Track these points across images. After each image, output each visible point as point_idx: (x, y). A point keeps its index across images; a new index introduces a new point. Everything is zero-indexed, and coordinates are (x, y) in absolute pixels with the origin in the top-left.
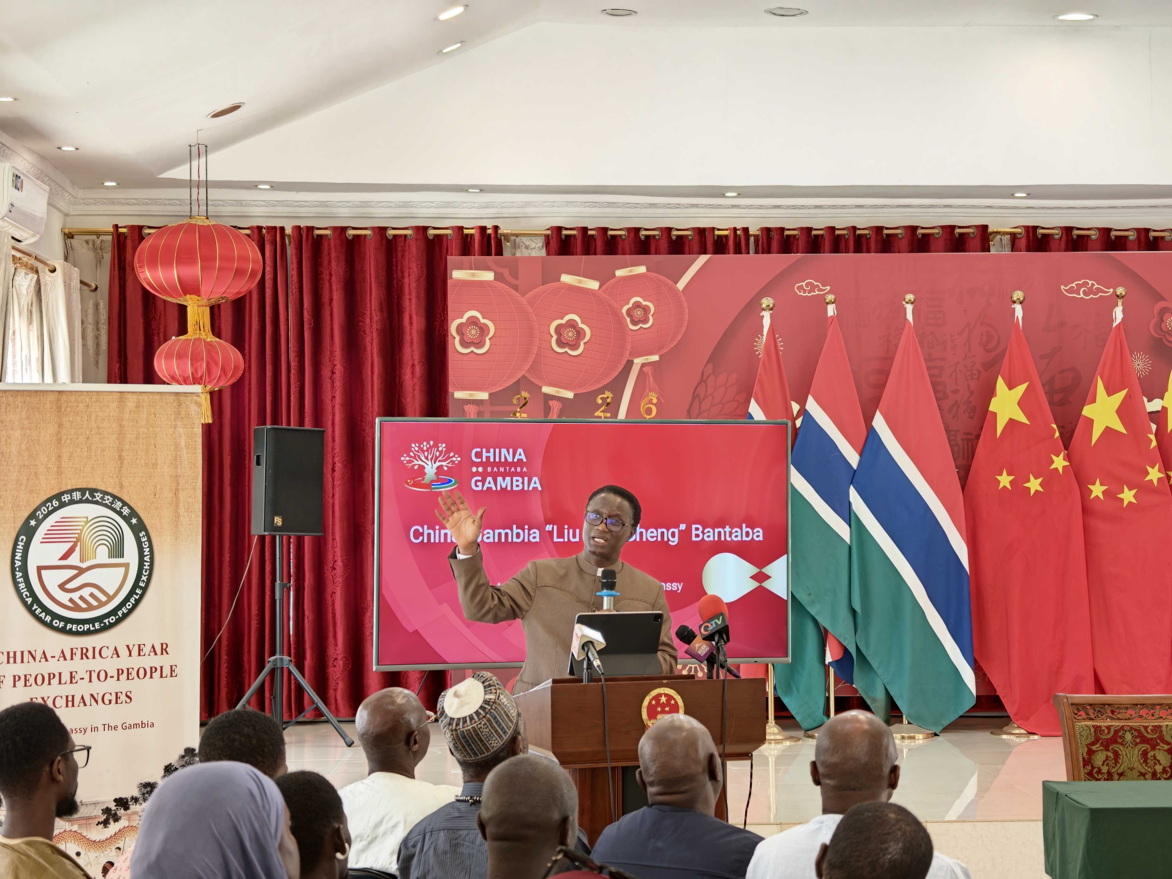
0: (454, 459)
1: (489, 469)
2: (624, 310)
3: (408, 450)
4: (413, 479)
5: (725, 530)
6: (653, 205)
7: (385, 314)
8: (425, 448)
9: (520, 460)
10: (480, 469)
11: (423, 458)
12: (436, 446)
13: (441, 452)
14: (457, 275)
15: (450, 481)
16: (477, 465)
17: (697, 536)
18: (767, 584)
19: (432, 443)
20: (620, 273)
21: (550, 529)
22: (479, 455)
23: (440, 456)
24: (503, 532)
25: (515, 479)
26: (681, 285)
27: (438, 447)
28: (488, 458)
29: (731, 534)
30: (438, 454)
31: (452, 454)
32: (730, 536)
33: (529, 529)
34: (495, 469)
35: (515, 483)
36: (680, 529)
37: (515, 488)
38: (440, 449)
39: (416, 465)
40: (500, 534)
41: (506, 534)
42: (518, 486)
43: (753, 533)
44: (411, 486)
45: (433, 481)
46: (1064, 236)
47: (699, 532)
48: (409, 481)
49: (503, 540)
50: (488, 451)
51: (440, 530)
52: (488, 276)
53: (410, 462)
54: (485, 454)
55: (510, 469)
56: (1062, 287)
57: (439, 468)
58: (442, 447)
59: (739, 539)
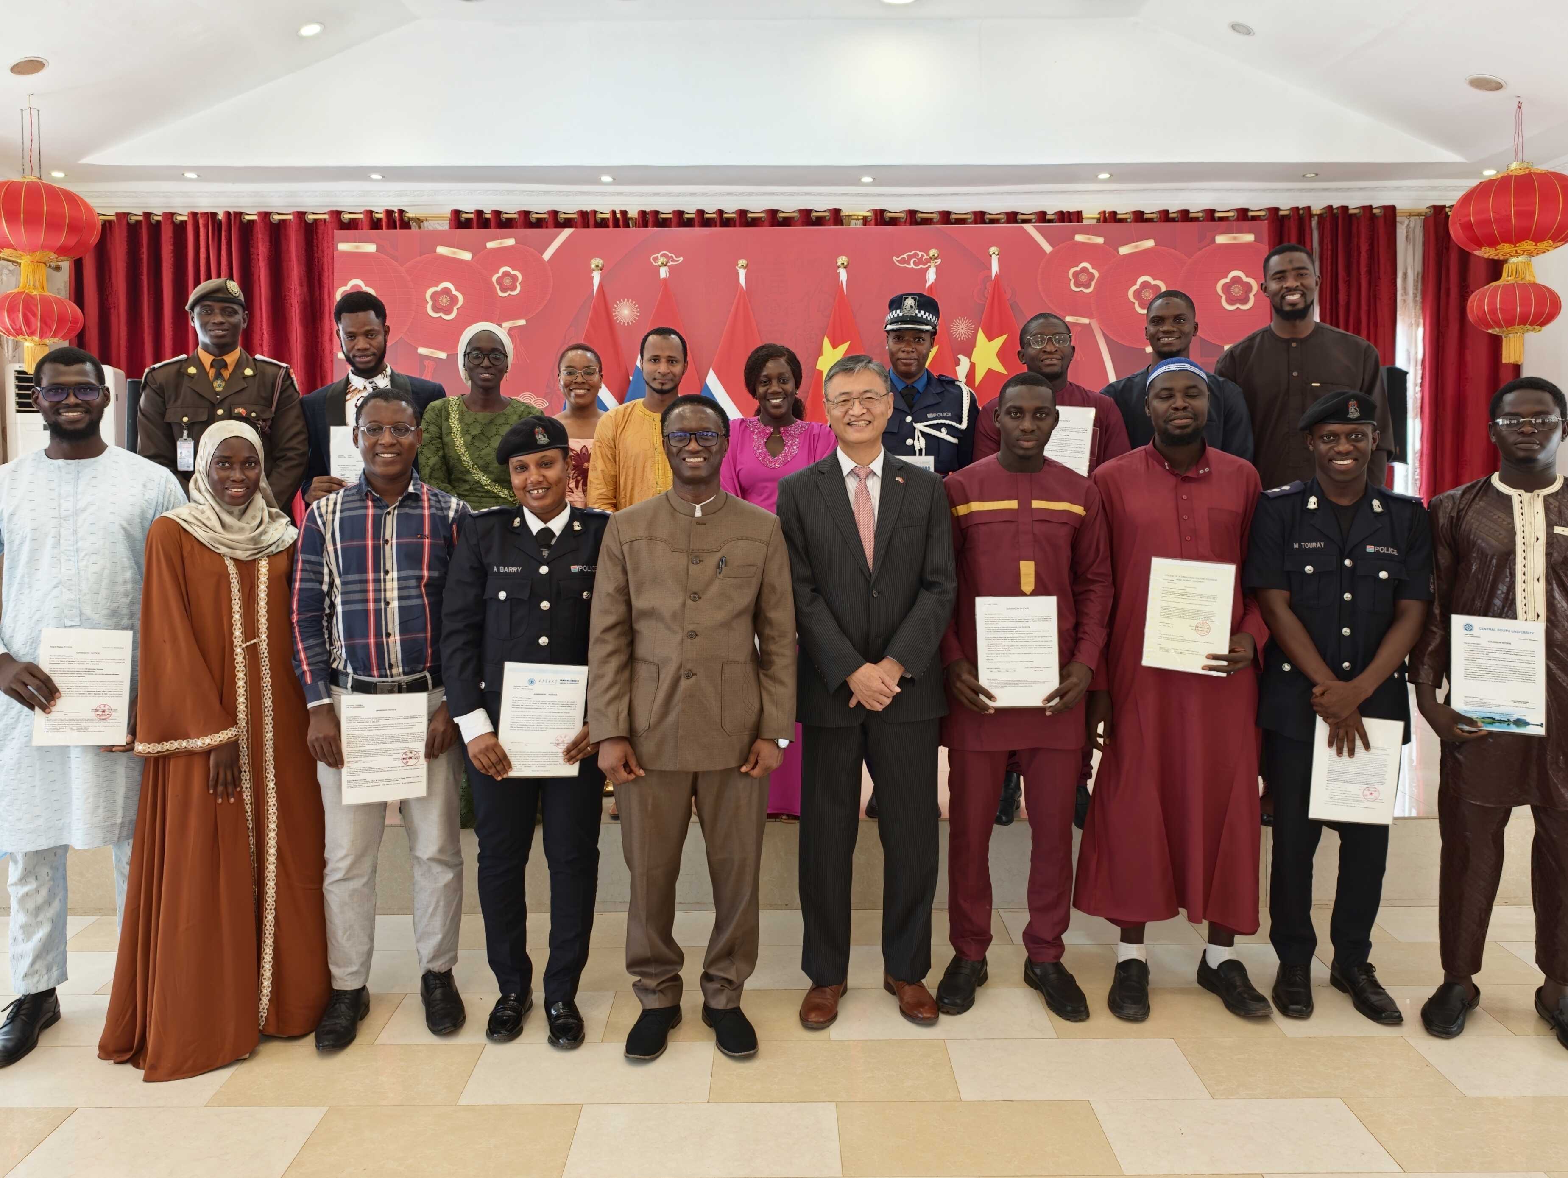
2: (494, 278)
7: (305, 289)
14: (343, 247)
20: (490, 245)
26: (547, 255)
46: (908, 218)
52: (371, 248)
56: (894, 258)
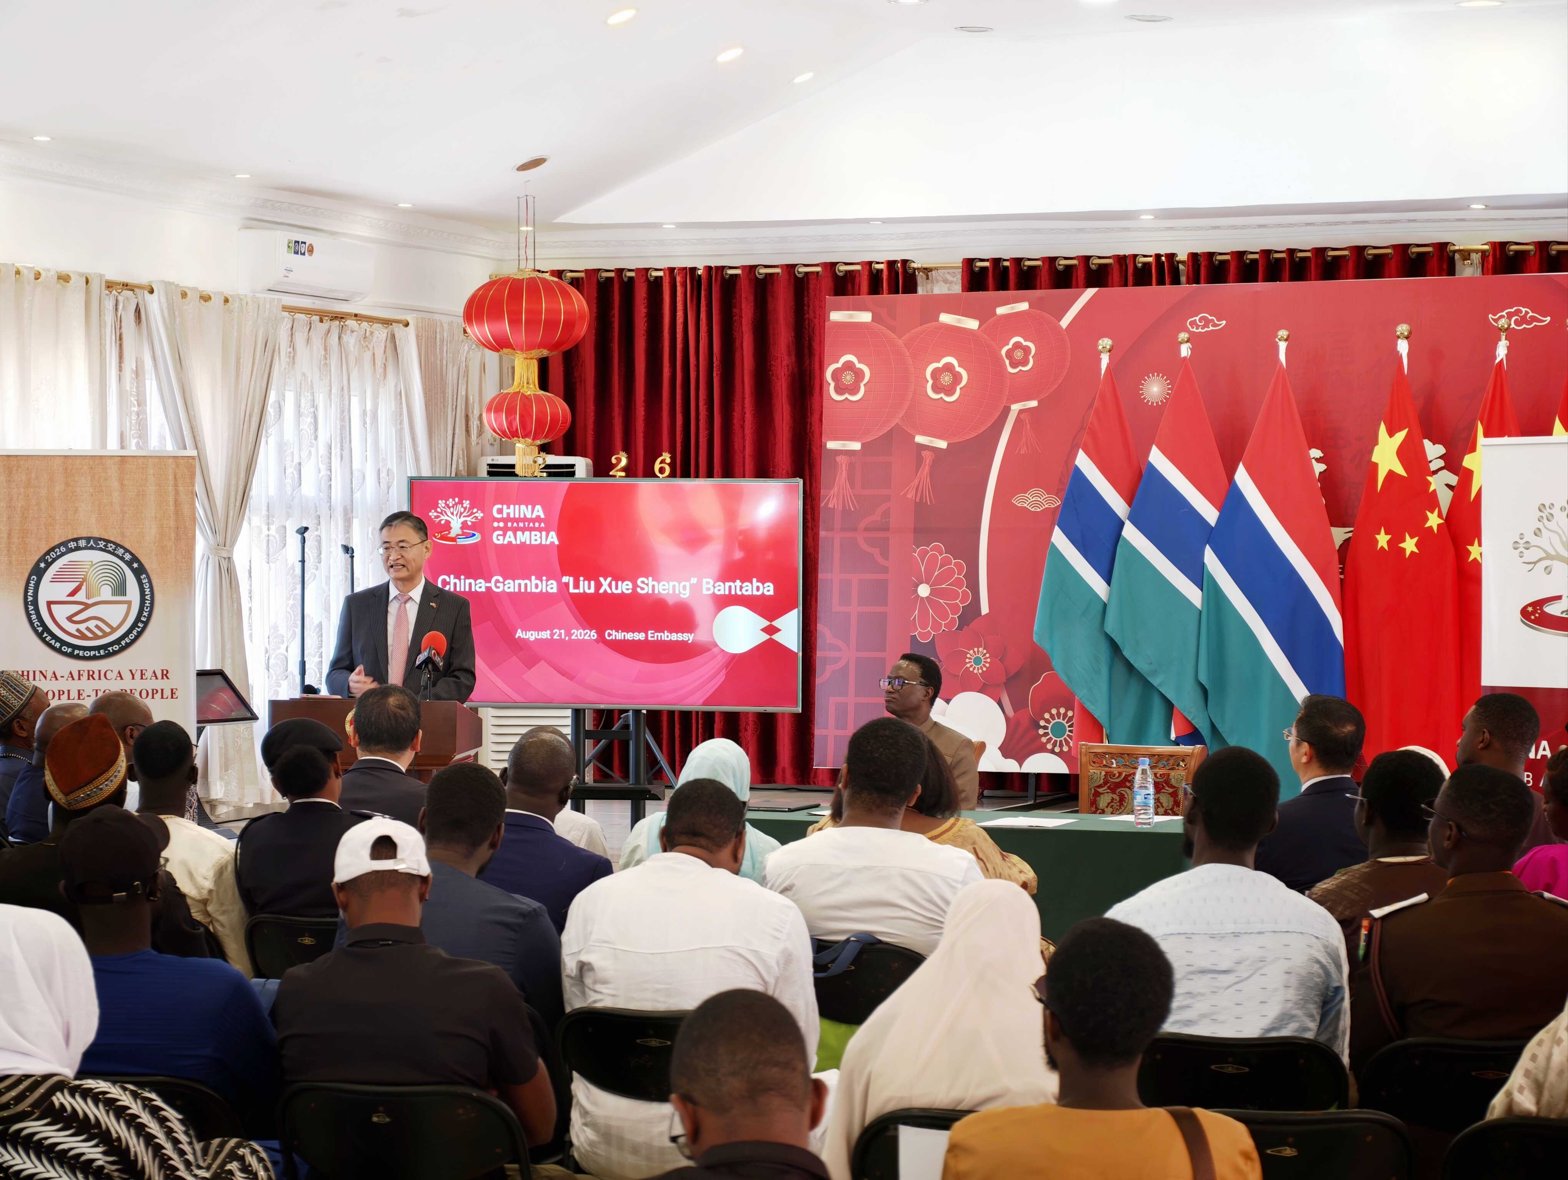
0: (477, 515)
1: (509, 524)
2: (1004, 351)
3: (436, 506)
4: (441, 533)
5: (736, 584)
6: (1081, 230)
7: (793, 358)
8: (451, 505)
9: (538, 517)
10: (502, 524)
11: (449, 514)
12: (461, 502)
13: (465, 508)
14: (836, 316)
15: (474, 535)
16: (498, 520)
17: (708, 589)
18: (776, 637)
19: (457, 500)
20: (1001, 311)
21: (567, 581)
22: (500, 511)
23: (464, 511)
24: (523, 582)
25: (533, 533)
26: (1065, 322)
27: (462, 504)
28: (508, 514)
29: (741, 588)
30: (462, 510)
31: (475, 510)
32: (741, 590)
33: (547, 581)
34: (515, 525)
35: (533, 538)
36: (691, 582)
37: (533, 542)
38: (465, 505)
39: (442, 520)
40: (520, 585)
41: (526, 585)
42: (536, 540)
43: (764, 588)
44: (438, 539)
45: (458, 535)
47: (711, 586)
48: (436, 534)
49: (523, 590)
50: (508, 508)
51: (465, 579)
52: (866, 317)
53: (437, 517)
54: (505, 511)
55: (529, 525)
56: (1490, 316)
57: (464, 524)
58: (466, 503)
59: (749, 593)
